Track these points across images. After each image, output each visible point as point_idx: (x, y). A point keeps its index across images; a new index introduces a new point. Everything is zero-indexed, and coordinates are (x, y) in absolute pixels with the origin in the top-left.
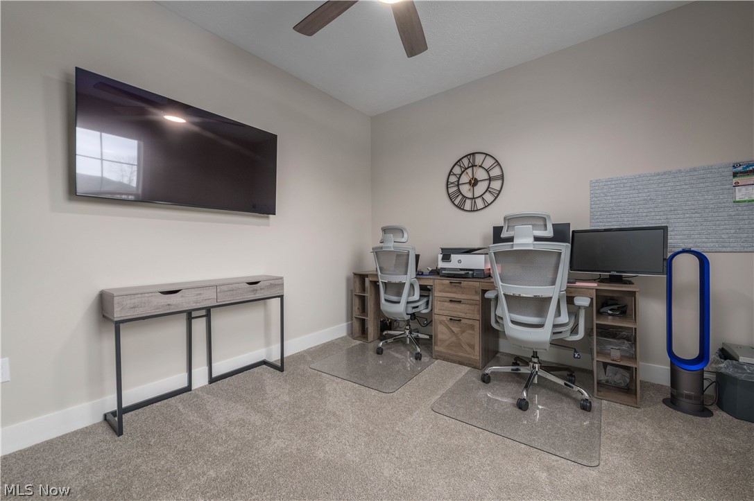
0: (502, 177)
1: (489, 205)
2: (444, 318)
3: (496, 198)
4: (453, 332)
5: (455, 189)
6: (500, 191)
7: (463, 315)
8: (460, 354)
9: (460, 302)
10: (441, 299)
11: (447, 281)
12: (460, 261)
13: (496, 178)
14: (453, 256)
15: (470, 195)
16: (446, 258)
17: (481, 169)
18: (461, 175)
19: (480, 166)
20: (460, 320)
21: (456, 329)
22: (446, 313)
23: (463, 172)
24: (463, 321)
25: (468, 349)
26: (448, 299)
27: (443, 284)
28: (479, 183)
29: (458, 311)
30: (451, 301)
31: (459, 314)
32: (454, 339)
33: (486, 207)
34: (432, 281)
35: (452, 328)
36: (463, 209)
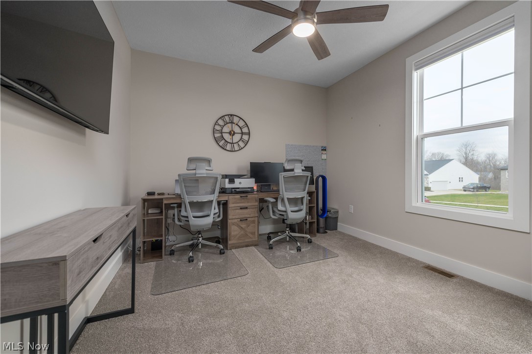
0: (249, 134)
1: (242, 148)
2: (236, 221)
3: (246, 145)
4: (242, 228)
5: (219, 135)
6: (248, 142)
7: (249, 216)
8: (247, 240)
9: (247, 208)
10: (233, 208)
11: (238, 196)
12: (240, 183)
13: (245, 134)
14: (236, 180)
15: (229, 140)
16: (232, 181)
17: (237, 126)
18: (224, 126)
19: (236, 124)
20: (247, 219)
21: (243, 226)
22: (237, 217)
23: (225, 125)
24: (249, 219)
25: (251, 236)
26: (239, 208)
27: (235, 198)
28: (236, 134)
29: (245, 213)
30: (241, 208)
31: (246, 215)
32: (242, 232)
33: (240, 149)
34: (227, 197)
35: (242, 226)
36: (226, 150)
